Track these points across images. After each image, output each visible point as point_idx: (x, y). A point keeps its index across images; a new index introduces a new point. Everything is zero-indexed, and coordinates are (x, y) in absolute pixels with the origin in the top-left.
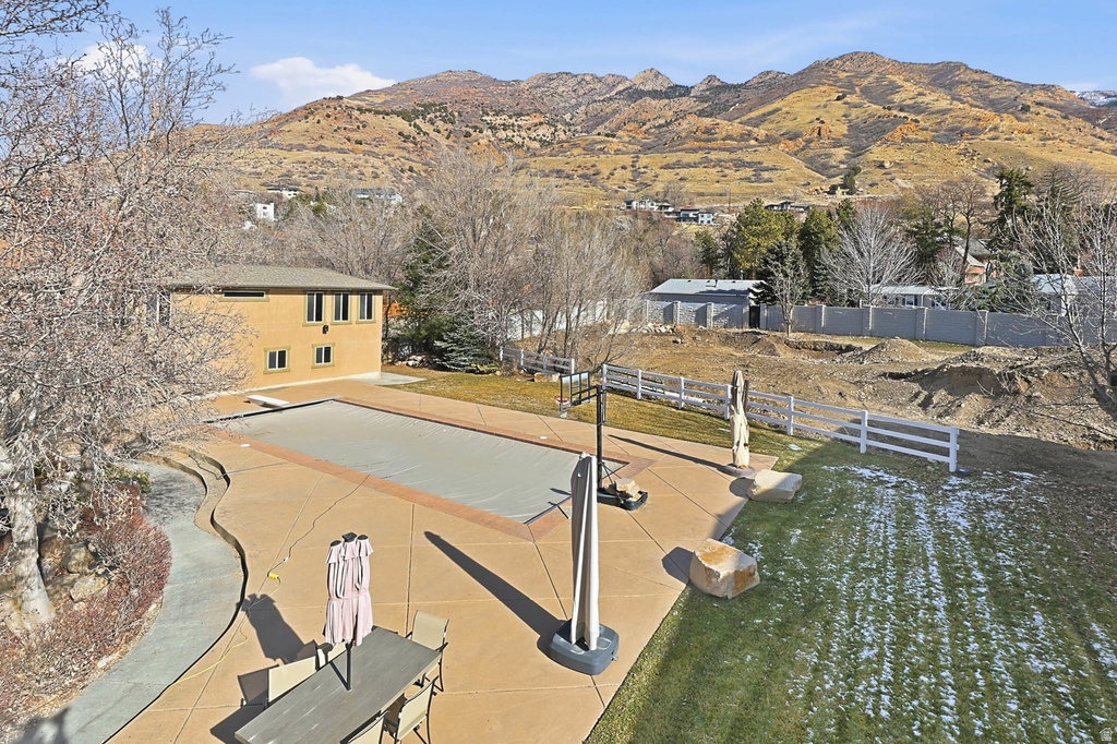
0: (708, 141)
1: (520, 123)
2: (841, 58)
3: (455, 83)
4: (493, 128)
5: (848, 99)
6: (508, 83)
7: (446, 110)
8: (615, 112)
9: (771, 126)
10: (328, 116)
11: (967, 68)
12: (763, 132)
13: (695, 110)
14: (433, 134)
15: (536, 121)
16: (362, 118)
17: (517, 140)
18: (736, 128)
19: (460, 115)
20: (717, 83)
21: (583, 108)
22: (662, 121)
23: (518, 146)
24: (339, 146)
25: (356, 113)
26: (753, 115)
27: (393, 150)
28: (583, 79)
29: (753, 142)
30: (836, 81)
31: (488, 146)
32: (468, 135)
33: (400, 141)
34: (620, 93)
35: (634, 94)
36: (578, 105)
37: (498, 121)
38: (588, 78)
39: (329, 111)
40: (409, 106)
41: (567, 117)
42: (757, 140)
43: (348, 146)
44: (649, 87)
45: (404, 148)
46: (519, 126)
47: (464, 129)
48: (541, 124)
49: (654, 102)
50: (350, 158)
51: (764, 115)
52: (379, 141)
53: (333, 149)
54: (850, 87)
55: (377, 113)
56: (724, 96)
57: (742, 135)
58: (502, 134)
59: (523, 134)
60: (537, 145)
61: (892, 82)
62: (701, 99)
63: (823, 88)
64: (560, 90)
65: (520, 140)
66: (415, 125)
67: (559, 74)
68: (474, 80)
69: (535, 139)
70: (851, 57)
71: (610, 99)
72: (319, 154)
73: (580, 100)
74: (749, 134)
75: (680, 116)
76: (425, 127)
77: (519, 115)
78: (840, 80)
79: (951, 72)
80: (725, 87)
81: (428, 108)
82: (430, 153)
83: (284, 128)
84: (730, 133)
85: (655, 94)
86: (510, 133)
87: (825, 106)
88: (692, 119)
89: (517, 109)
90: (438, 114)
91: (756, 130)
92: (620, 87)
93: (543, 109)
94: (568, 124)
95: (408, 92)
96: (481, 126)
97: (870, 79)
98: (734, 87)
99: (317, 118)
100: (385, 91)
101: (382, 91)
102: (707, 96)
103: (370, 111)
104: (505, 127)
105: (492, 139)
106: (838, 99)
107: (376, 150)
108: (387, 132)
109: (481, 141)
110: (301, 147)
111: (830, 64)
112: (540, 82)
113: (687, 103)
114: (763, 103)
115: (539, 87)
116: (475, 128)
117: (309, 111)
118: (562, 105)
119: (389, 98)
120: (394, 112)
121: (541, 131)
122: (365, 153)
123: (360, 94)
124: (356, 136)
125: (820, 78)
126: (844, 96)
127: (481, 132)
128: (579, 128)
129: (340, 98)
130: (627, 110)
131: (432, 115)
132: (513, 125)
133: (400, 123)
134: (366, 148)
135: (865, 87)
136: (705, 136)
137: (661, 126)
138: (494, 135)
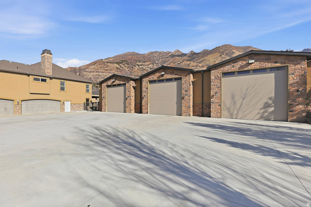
0: (188, 67)
1: (145, 64)
2: (222, 46)
3: (129, 55)
4: (139, 65)
5: (222, 56)
6: (142, 55)
7: (127, 61)
8: (168, 60)
9: (203, 63)
10: (99, 64)
11: (252, 47)
12: (201, 65)
13: (187, 59)
14: (124, 67)
15: (149, 63)
16: (107, 64)
17: (144, 68)
18: (195, 64)
19: (131, 63)
20: (193, 53)
21: (161, 59)
22: (179, 62)
23: (145, 70)
24: (102, 71)
25: (106, 63)
26: (200, 60)
27: (115, 72)
28: (161, 53)
29: (198, 67)
30: (220, 52)
31: (137, 70)
32: (132, 67)
33: (116, 69)
34: (170, 55)
35: (173, 56)
36: (160, 59)
37: (140, 64)
38: (162, 52)
39: (99, 63)
40: (118, 61)
41: (157, 62)
42: (199, 67)
43: (104, 71)
44: (177, 54)
45: (117, 71)
46: (145, 65)
47: (131, 66)
48: (150, 64)
49: (177, 58)
50: (105, 74)
51: (202, 60)
52: (111, 70)
53: (100, 72)
54: (223, 53)
55: (111, 63)
56: (194, 56)
57: (196, 66)
58: (141, 67)
59: (146, 66)
60: (149, 69)
61: (233, 52)
62: (189, 57)
63: (216, 54)
64: (155, 55)
65: (145, 68)
66: (120, 66)
67: (155, 52)
68: (134, 54)
69: (149, 68)
70: (224, 46)
71: (167, 57)
72: (97, 73)
73: (160, 58)
74: (198, 65)
75: (183, 61)
76: (122, 66)
77: (145, 62)
78: (221, 51)
79: (248, 48)
80: (195, 54)
81: (123, 61)
82: (124, 72)
83: (89, 67)
84: (193, 65)
85: (178, 56)
86: (142, 66)
87: (216, 58)
88: (185, 62)
89: (144, 61)
90: (125, 63)
91: (199, 64)
92: (170, 54)
93: (151, 60)
94: (157, 64)
95: (118, 57)
96: (136, 65)
97: (228, 51)
98: (197, 53)
99: (97, 65)
100: (113, 58)
101: (112, 57)
102: (190, 56)
103: (109, 63)
104: (141, 65)
105: (138, 68)
106: (220, 56)
107: (111, 72)
108: (113, 67)
109: (136, 69)
110: (93, 72)
111: (219, 47)
112: (150, 54)
113: (186, 58)
114: (203, 57)
115: (150, 55)
116: (134, 66)
117: (94, 63)
118: (156, 59)
119: (114, 59)
120: (115, 63)
121: (150, 66)
122: (108, 73)
123: (107, 58)
124: (106, 69)
125: (216, 51)
126: (221, 55)
127: (136, 66)
128: (159, 64)
129: (102, 60)
130: (171, 60)
131: (124, 63)
132: (143, 64)
133: (116, 65)
134: (108, 71)
135: (227, 53)
136: (188, 66)
137: (179, 63)
138: (139, 67)
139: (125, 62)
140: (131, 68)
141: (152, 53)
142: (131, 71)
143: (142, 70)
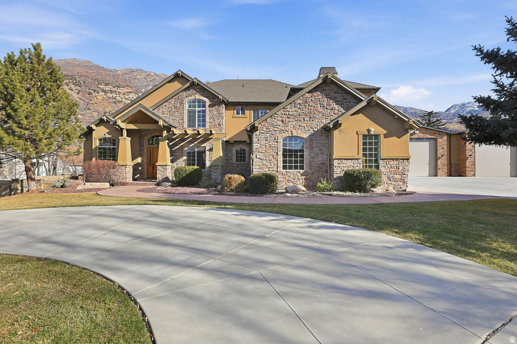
139: (69, 79)
140: (87, 95)
141: (132, 71)
142: (87, 100)
143: (115, 102)
